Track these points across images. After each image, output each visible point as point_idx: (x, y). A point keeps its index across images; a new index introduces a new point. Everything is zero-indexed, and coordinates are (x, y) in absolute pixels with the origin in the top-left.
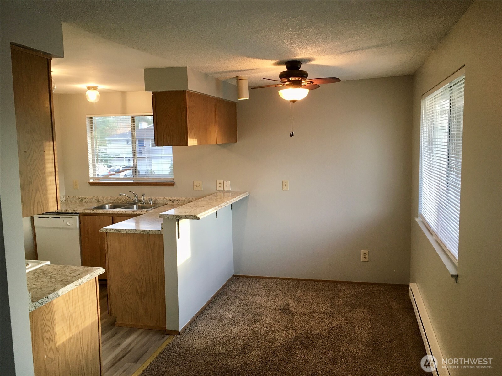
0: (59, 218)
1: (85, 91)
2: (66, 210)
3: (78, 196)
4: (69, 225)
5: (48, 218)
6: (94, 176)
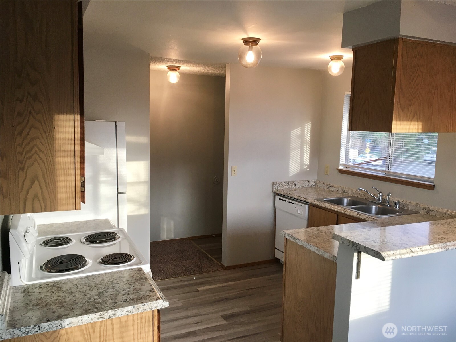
0: (293, 203)
2: (299, 197)
3: (327, 183)
4: (299, 213)
5: (285, 201)
6: (345, 163)
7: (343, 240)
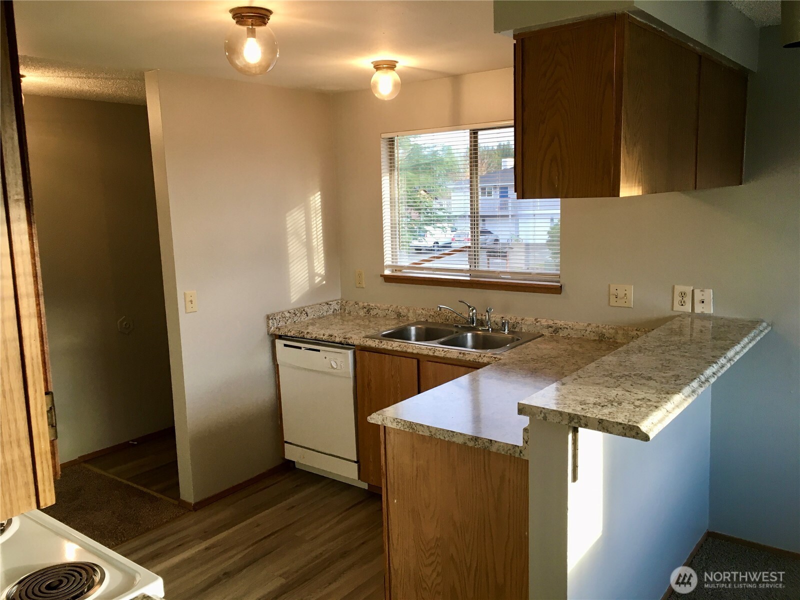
0: (319, 351)
1: (370, 76)
2: (331, 336)
3: (363, 303)
4: (335, 367)
5: (300, 348)
6: (393, 262)
7: (545, 414)
